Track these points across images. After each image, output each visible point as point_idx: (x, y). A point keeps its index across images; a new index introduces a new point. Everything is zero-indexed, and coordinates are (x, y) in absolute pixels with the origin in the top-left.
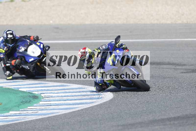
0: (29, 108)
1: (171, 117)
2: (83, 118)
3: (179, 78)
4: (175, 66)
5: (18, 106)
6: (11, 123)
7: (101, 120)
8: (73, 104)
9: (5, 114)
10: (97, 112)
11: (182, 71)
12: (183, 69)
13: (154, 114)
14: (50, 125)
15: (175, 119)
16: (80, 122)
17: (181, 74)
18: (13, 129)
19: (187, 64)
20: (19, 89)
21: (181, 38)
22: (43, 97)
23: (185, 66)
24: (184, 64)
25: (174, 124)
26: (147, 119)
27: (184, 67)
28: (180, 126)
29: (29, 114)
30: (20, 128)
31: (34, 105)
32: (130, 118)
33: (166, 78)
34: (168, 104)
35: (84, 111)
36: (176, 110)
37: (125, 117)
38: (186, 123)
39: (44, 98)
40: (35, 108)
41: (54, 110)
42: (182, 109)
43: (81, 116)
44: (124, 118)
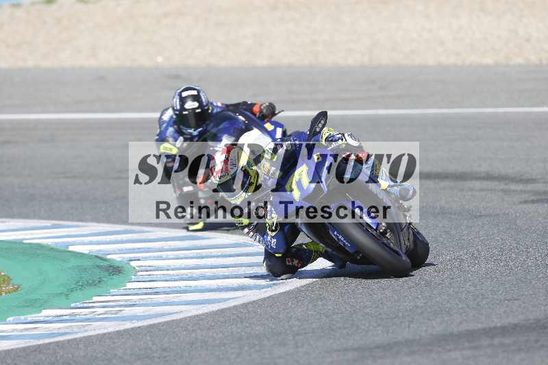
0: (95, 299)
1: (492, 325)
2: (246, 327)
3: (516, 216)
4: (506, 184)
5: (65, 295)
6: (47, 341)
7: (298, 335)
8: (219, 290)
9: (30, 318)
10: (288, 311)
11: (525, 197)
12: (529, 192)
13: (446, 318)
14: (154, 348)
15: (504, 331)
16: (240, 339)
17: (521, 206)
18: (53, 359)
19: (538, 177)
20: (67, 248)
21: (523, 106)
22: (137, 268)
23: (532, 183)
24: (530, 177)
25: (502, 345)
26: (426, 331)
27: (530, 187)
28: (520, 350)
29: (96, 316)
30: (70, 356)
31: (112, 290)
32: (380, 328)
33: (480, 216)
34: (484, 289)
35: (250, 309)
36: (507, 307)
37: (365, 325)
38: (537, 341)
39: (139, 273)
40: (112, 301)
41: (166, 305)
42: (524, 303)
43: (242, 322)
44: (363, 327)
